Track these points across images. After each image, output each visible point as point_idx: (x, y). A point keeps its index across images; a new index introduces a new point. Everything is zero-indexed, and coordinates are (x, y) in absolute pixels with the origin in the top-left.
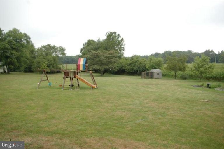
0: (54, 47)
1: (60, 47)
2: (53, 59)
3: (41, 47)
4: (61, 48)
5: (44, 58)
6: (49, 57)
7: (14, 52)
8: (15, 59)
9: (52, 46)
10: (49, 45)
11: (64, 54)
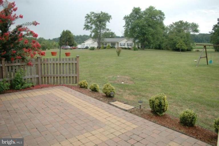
0: (186, 23)
1: (192, 23)
2: (186, 36)
3: (172, 24)
4: (194, 24)
5: (177, 35)
6: (181, 34)
7: (151, 29)
8: (150, 35)
9: (185, 22)
10: (181, 22)
11: (197, 31)
